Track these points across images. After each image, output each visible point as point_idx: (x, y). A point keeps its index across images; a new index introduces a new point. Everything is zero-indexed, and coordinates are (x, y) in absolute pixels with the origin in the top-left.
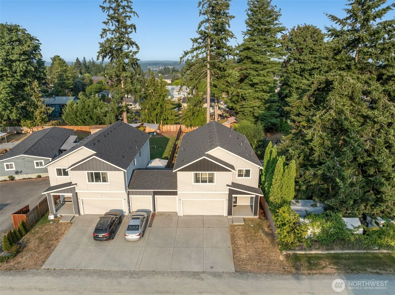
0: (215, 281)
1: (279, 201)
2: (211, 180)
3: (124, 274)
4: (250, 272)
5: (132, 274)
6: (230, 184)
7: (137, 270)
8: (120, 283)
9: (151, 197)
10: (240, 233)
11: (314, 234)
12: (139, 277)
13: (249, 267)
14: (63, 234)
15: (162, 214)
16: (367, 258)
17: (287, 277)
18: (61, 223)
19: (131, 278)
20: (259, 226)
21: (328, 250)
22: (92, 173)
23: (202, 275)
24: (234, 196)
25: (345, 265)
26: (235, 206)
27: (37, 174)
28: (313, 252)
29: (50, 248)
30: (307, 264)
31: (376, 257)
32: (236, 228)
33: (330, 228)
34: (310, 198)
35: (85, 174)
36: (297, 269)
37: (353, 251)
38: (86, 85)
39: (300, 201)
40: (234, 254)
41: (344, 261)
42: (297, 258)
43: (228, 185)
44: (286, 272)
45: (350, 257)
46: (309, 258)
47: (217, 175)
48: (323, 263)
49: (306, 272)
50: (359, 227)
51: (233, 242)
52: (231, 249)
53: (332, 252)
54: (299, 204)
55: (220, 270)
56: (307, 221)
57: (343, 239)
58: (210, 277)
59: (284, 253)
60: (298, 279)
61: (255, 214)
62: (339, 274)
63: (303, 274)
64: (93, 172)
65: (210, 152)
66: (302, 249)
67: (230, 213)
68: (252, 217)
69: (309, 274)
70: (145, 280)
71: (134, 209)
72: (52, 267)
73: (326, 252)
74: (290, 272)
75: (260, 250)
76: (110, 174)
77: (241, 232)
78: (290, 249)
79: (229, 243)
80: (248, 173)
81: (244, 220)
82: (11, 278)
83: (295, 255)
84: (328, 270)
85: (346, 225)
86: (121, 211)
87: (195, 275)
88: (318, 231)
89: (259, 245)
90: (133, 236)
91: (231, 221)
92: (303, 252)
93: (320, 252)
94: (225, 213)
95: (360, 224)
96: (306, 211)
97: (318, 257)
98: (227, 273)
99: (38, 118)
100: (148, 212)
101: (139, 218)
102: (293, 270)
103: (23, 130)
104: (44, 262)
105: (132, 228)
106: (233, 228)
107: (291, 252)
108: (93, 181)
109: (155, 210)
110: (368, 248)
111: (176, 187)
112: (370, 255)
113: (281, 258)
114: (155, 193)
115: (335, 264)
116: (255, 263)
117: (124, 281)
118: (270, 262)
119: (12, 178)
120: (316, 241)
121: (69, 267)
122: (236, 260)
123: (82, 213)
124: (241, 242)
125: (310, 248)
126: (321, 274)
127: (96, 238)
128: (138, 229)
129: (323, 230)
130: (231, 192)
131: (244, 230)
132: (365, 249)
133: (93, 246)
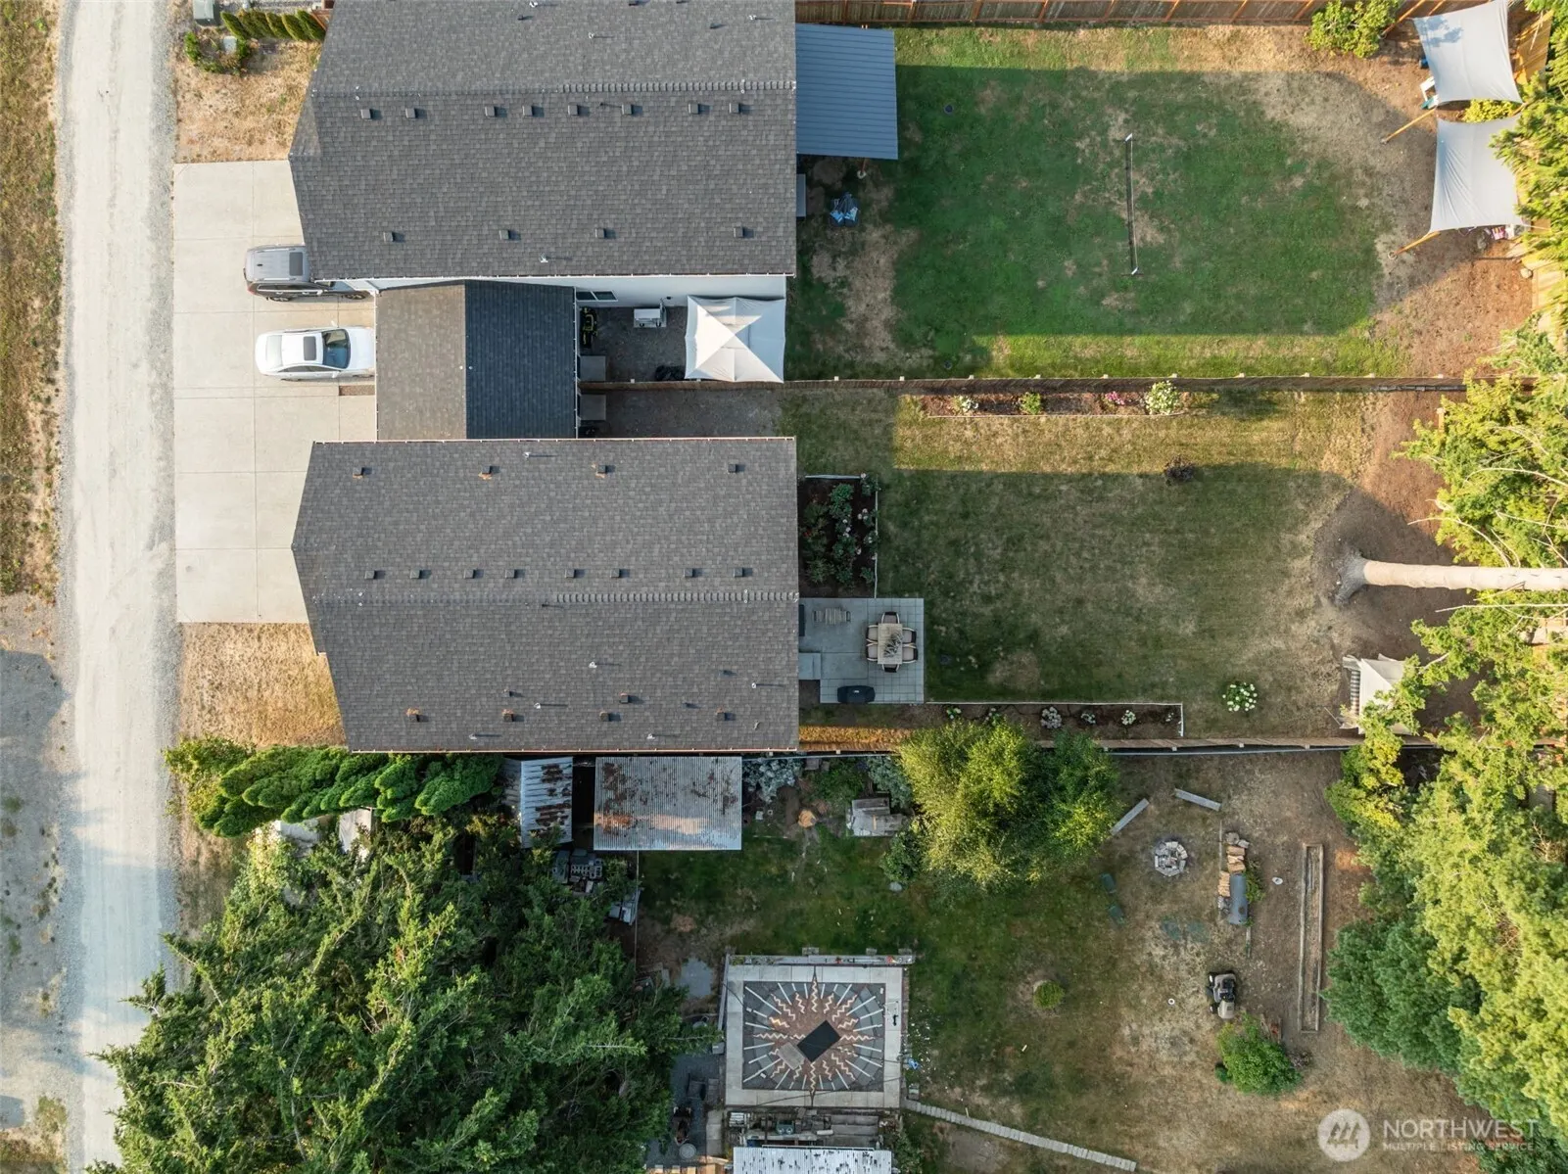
0: (149, 576)
3: (164, 369)
7: (176, 394)
8: (136, 365)
12: (154, 405)
19: (152, 386)
23: (165, 546)
40: (238, 627)
55: (183, 589)
58: (159, 565)
70: (148, 418)
87: (165, 531)
98: (173, 605)
122: (217, 630)
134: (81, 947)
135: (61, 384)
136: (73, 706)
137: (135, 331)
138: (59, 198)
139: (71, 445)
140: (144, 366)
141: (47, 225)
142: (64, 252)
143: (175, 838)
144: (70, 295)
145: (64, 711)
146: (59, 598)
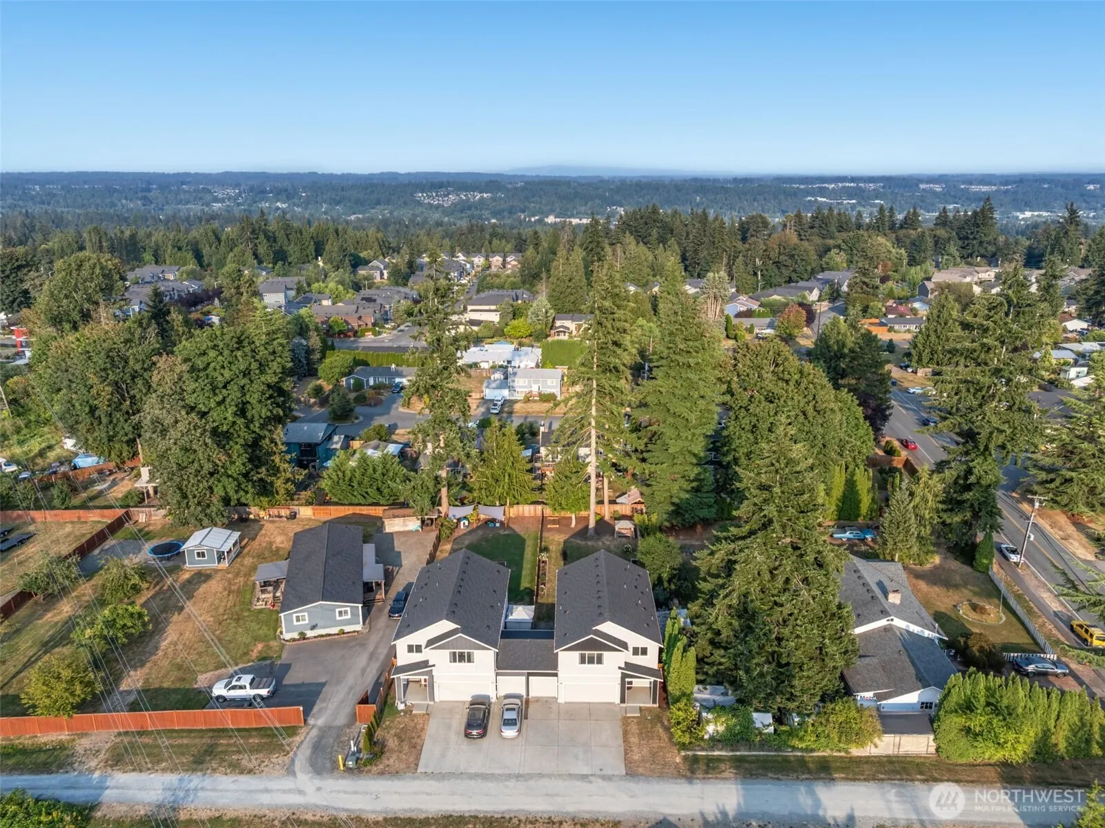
0: (605, 784)
1: (678, 693)
2: (600, 661)
3: (509, 777)
4: (642, 775)
5: (518, 777)
6: (623, 666)
7: (521, 772)
8: (507, 787)
9: (524, 678)
10: (634, 728)
11: (717, 731)
12: (526, 781)
13: (641, 770)
14: (423, 729)
15: (538, 700)
16: (776, 761)
17: (679, 781)
18: (415, 715)
19: (517, 781)
20: (658, 719)
21: (733, 751)
22: (454, 653)
23: (591, 778)
24: (627, 680)
25: (746, 769)
26: (629, 688)
27: (339, 628)
28: (716, 753)
29: (416, 749)
30: (704, 768)
31: (786, 760)
32: (630, 721)
33: (735, 726)
34: (719, 683)
35: (446, 654)
36: (693, 772)
37: (762, 753)
38: (313, 350)
39: (708, 687)
40: (626, 754)
41: (747, 765)
42: (696, 759)
43: (620, 668)
44: (680, 775)
45: (757, 760)
46: (710, 760)
47: (607, 655)
48: (722, 766)
49: (701, 776)
50: (769, 725)
51: (626, 740)
52: (623, 748)
53: (738, 753)
54: (708, 691)
55: (610, 772)
56: (710, 716)
57: (747, 740)
58: (600, 780)
59: (683, 753)
60: (691, 783)
61: (654, 702)
62: (736, 779)
63: (697, 778)
64: (457, 651)
65: (601, 628)
66: (703, 749)
67: (623, 700)
68: (651, 705)
69: (704, 778)
70: (532, 783)
71: (502, 693)
72: (429, 771)
73: (731, 754)
74: (685, 776)
75: (655, 750)
76: (477, 654)
77: (636, 727)
78: (688, 750)
79: (621, 741)
80: (645, 651)
81: (641, 709)
82: (390, 782)
83: (695, 756)
84: (726, 775)
85: (754, 723)
86: (488, 697)
87: (584, 777)
88: (721, 728)
89: (655, 743)
90: (510, 733)
91: (623, 711)
92: (704, 753)
93: (723, 753)
94: (617, 700)
95: (771, 721)
96: (714, 701)
97: (719, 759)
98: (617, 776)
99: (282, 491)
100: (519, 697)
101: (514, 709)
102: (689, 774)
103: (250, 513)
104: (417, 765)
105: (509, 723)
106: (626, 721)
107: (690, 753)
108: (455, 661)
109: (528, 695)
110: (779, 749)
111: (555, 667)
112: (780, 759)
113: (678, 760)
114: (529, 674)
115: (737, 768)
116: (648, 765)
117: (512, 783)
118: (665, 765)
119: (303, 636)
120: (719, 741)
121: (446, 771)
122: (628, 762)
123: (437, 699)
124: (634, 740)
125: (712, 748)
126: (717, 778)
127: (467, 735)
128: (515, 724)
129: (727, 728)
130: (624, 676)
131: (638, 723)
132: (776, 750)
133: (465, 744)
134: (790, 814)
135: (512, 815)
136: (671, 815)
137: (491, 786)
138: (423, 816)
139: (543, 812)
140: (507, 783)
141: (433, 821)
142: (448, 814)
143: (726, 779)
144: (469, 811)
145: (672, 819)
146: (617, 819)
